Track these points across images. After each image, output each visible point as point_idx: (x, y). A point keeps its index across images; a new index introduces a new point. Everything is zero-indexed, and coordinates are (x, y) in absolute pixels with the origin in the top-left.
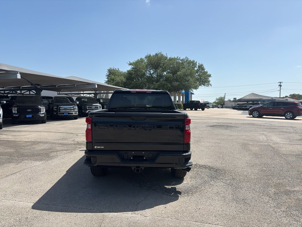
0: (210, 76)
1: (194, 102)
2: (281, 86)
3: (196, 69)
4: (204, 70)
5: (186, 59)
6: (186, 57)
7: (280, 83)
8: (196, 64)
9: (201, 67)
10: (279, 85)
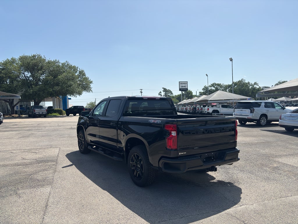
0: (91, 82)
1: (78, 107)
2: (142, 92)
3: (77, 74)
4: (85, 75)
5: (67, 63)
6: (66, 62)
7: (141, 90)
8: (77, 70)
9: (82, 73)
10: (140, 92)
